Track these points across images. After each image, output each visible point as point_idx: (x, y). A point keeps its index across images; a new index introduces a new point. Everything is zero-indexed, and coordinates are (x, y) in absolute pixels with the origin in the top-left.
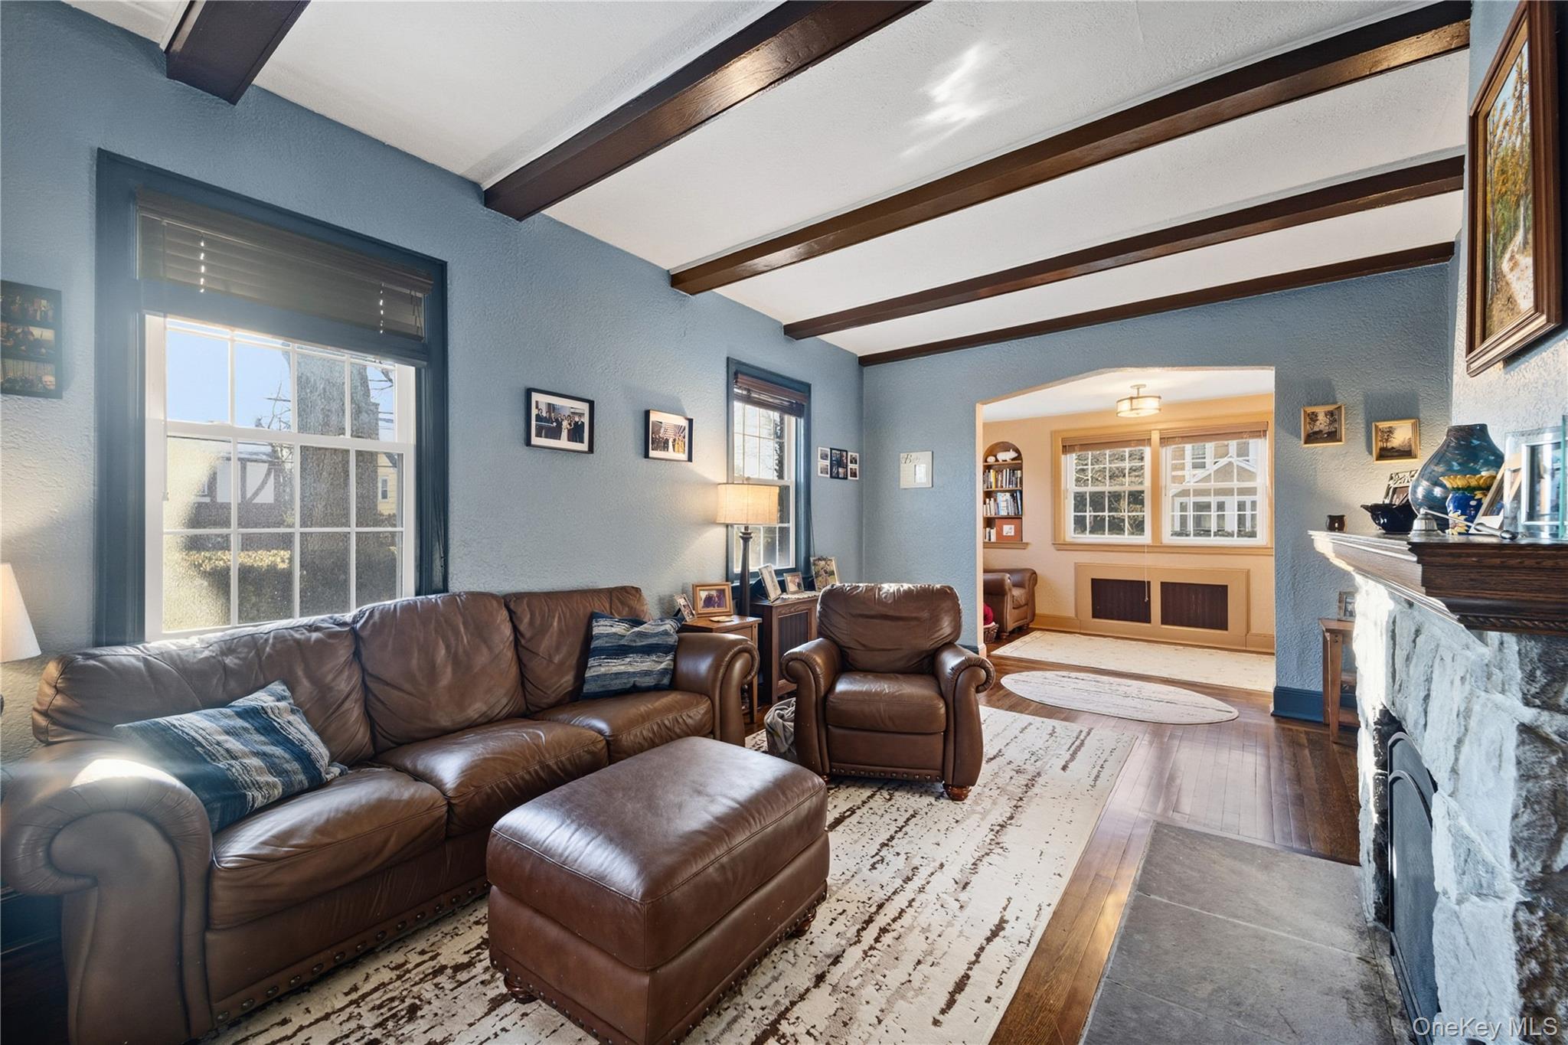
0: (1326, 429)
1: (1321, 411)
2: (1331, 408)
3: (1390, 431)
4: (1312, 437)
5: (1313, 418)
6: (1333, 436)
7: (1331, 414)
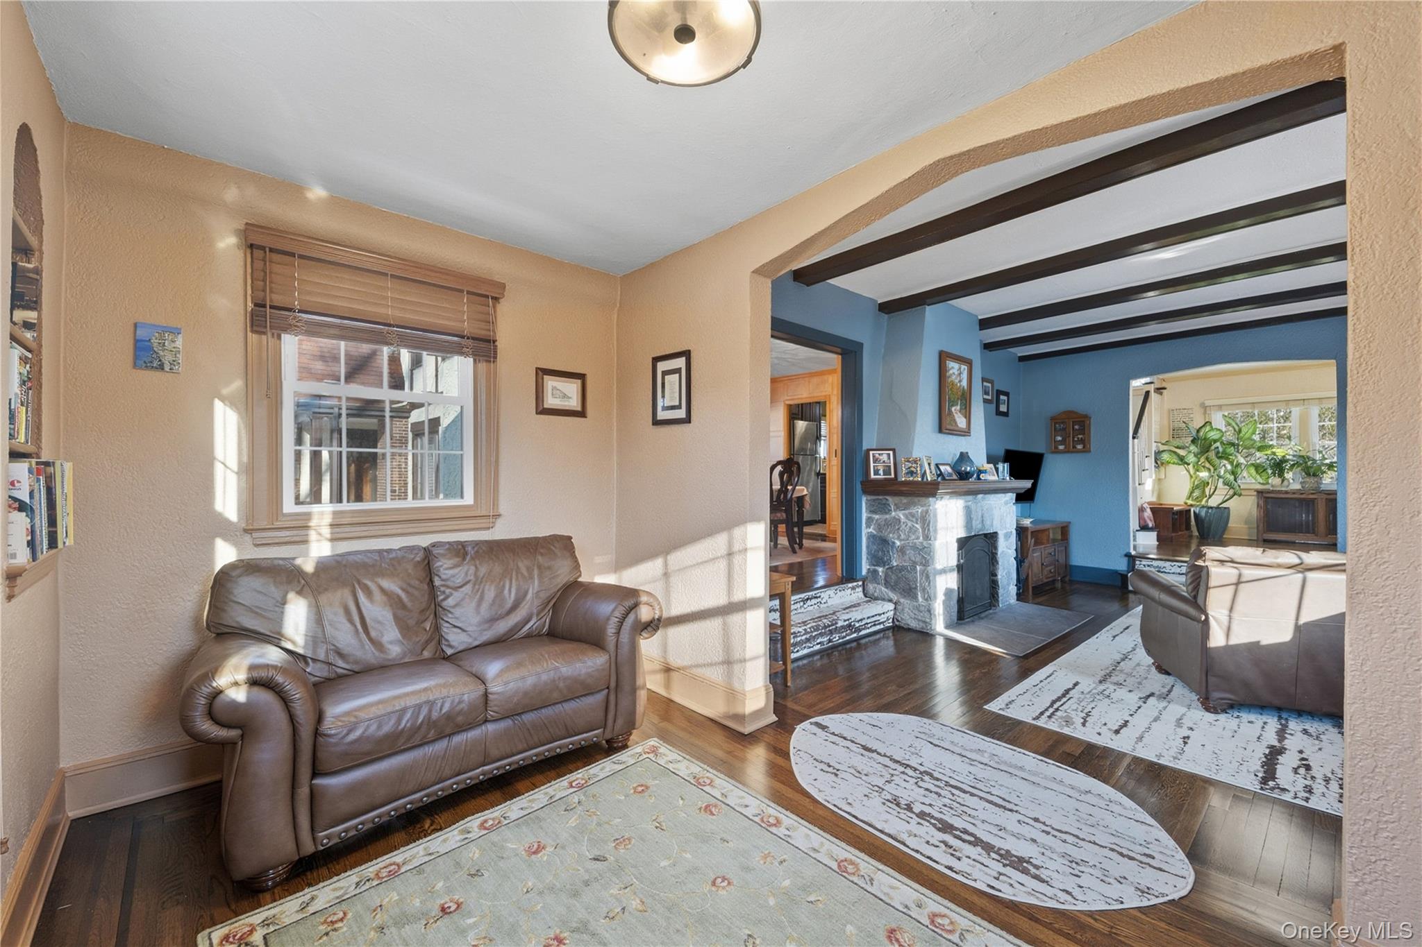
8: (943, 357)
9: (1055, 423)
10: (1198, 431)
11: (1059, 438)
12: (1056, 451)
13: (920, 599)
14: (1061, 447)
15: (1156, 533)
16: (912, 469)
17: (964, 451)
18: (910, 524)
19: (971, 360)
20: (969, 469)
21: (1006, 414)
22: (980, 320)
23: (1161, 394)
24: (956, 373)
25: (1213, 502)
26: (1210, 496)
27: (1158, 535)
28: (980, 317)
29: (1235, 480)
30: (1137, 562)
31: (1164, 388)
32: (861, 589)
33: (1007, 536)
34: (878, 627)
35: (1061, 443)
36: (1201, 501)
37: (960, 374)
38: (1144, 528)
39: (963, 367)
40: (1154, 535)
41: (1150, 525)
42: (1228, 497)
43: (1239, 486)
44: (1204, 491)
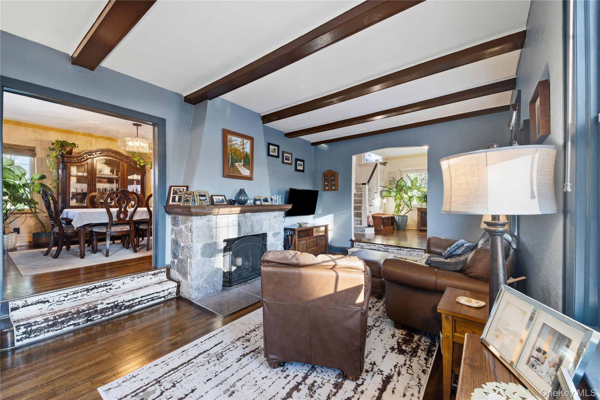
8: (226, 133)
9: (325, 176)
10: (398, 182)
11: (326, 184)
12: (325, 190)
13: (189, 280)
14: (327, 188)
15: (374, 228)
16: (188, 198)
17: (242, 188)
18: (186, 232)
19: (253, 138)
20: (243, 198)
21: (303, 171)
22: (262, 117)
23: (385, 165)
24: (239, 144)
25: (402, 213)
26: (402, 211)
27: (375, 229)
28: (262, 115)
29: (410, 203)
30: (354, 244)
31: (387, 163)
32: (165, 274)
33: (275, 235)
34: (159, 301)
35: (327, 186)
36: (398, 213)
37: (243, 144)
38: (369, 226)
39: (245, 141)
40: (373, 229)
41: (371, 225)
42: (407, 211)
43: (411, 206)
44: (399, 209)
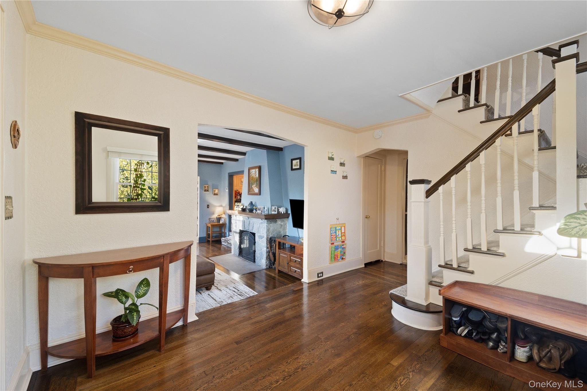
0: (207, 189)
1: (206, 186)
2: (207, 186)
3: (215, 191)
4: (205, 191)
5: (205, 187)
6: (208, 191)
7: (207, 187)
8: (249, 169)
19: (261, 166)
33: (260, 237)
37: (255, 173)
39: (257, 170)
